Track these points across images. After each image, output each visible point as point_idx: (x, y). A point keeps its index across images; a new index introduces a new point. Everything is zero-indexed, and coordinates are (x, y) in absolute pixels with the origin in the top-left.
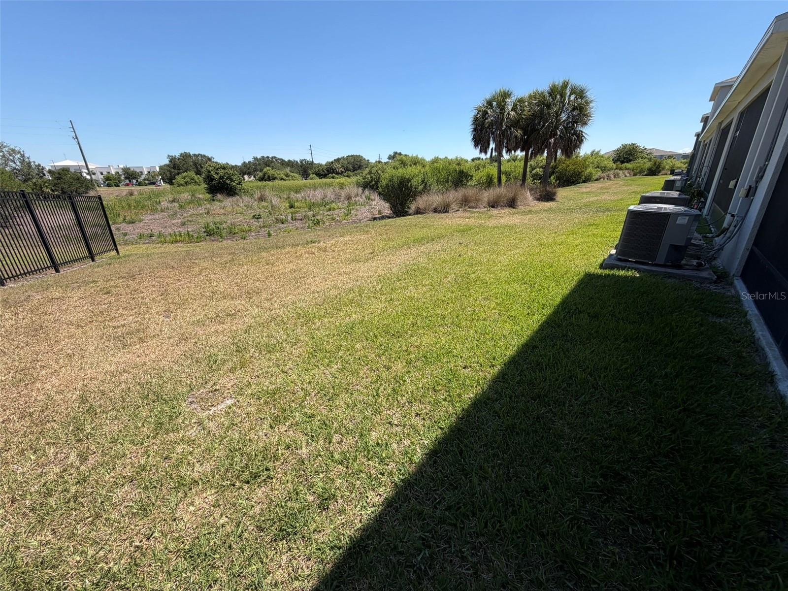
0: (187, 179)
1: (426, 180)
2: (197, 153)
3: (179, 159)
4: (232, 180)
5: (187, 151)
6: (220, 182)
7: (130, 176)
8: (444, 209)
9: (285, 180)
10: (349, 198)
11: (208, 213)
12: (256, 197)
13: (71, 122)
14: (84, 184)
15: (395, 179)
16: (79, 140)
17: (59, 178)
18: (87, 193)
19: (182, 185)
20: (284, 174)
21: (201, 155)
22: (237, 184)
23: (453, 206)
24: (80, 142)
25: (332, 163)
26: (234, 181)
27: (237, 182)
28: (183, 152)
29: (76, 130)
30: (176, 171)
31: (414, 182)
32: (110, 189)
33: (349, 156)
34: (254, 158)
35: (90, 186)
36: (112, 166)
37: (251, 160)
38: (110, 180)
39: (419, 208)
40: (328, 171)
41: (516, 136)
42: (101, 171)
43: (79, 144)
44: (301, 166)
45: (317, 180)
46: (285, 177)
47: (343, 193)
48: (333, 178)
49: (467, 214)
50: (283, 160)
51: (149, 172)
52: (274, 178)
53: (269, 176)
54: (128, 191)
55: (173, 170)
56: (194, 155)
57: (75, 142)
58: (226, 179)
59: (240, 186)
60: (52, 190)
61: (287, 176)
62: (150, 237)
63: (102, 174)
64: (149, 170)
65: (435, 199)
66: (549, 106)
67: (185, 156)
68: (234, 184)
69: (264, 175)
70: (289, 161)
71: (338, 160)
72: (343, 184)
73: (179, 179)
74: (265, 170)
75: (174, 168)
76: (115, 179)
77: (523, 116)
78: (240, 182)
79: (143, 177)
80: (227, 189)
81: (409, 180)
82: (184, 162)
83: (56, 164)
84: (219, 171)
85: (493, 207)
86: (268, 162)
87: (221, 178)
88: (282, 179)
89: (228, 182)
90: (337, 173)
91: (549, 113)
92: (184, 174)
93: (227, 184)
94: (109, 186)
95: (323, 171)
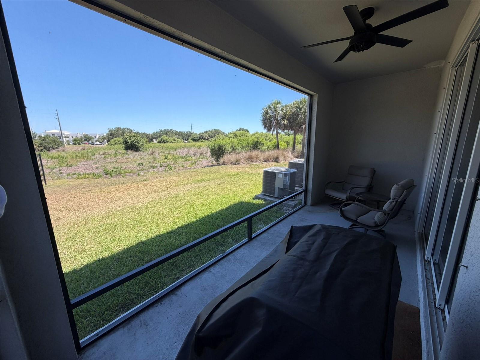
0: (116, 142)
1: (233, 146)
2: (125, 128)
3: (114, 130)
4: (138, 143)
5: (119, 126)
6: (131, 144)
7: (87, 139)
8: (237, 162)
9: (173, 143)
10: (202, 154)
11: (116, 162)
12: (150, 152)
13: (57, 110)
14: (58, 143)
15: (216, 146)
16: (60, 120)
17: (44, 140)
18: (58, 148)
19: (113, 145)
20: (173, 139)
21: (127, 128)
22: (141, 145)
23: (242, 161)
24: (60, 121)
25: (202, 133)
26: (140, 143)
27: (141, 144)
28: (117, 127)
29: (58, 115)
30: (112, 137)
31: (226, 147)
32: (75, 146)
33: (213, 130)
34: (160, 130)
35: (61, 144)
36: (79, 133)
37: (158, 131)
38: (76, 141)
39: (224, 162)
40: (199, 138)
41: (284, 124)
42: (72, 136)
43: (59, 122)
44: (187, 135)
45: (193, 143)
46: (173, 141)
47: (199, 151)
48: (202, 141)
49: (248, 166)
50: (176, 131)
51: (100, 137)
52: (167, 142)
53: (164, 141)
54: (82, 147)
55: (110, 136)
56: (124, 128)
57: (57, 121)
58: (135, 142)
59: (143, 146)
60: (39, 147)
61: (175, 140)
62: (74, 175)
63: (72, 137)
64: (100, 136)
65: (233, 157)
66: (300, 109)
67: (118, 129)
68: (139, 145)
69: (161, 140)
70: (180, 132)
71: (206, 132)
72: (200, 146)
73: (112, 141)
74: (162, 137)
75: (111, 135)
76: (79, 141)
77: (287, 114)
78: (143, 144)
79: (96, 139)
80: (135, 148)
81: (223, 146)
82: (117, 132)
83: (46, 132)
84: (131, 138)
85: (265, 161)
86: (166, 132)
87: (132, 141)
88: (171, 142)
89: (136, 144)
90: (204, 139)
91: (300, 112)
92: (116, 139)
93: (135, 145)
94: (74, 144)
95: (197, 138)
